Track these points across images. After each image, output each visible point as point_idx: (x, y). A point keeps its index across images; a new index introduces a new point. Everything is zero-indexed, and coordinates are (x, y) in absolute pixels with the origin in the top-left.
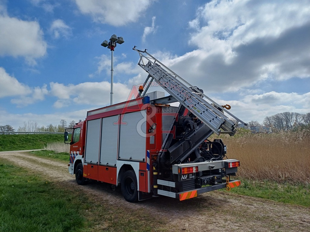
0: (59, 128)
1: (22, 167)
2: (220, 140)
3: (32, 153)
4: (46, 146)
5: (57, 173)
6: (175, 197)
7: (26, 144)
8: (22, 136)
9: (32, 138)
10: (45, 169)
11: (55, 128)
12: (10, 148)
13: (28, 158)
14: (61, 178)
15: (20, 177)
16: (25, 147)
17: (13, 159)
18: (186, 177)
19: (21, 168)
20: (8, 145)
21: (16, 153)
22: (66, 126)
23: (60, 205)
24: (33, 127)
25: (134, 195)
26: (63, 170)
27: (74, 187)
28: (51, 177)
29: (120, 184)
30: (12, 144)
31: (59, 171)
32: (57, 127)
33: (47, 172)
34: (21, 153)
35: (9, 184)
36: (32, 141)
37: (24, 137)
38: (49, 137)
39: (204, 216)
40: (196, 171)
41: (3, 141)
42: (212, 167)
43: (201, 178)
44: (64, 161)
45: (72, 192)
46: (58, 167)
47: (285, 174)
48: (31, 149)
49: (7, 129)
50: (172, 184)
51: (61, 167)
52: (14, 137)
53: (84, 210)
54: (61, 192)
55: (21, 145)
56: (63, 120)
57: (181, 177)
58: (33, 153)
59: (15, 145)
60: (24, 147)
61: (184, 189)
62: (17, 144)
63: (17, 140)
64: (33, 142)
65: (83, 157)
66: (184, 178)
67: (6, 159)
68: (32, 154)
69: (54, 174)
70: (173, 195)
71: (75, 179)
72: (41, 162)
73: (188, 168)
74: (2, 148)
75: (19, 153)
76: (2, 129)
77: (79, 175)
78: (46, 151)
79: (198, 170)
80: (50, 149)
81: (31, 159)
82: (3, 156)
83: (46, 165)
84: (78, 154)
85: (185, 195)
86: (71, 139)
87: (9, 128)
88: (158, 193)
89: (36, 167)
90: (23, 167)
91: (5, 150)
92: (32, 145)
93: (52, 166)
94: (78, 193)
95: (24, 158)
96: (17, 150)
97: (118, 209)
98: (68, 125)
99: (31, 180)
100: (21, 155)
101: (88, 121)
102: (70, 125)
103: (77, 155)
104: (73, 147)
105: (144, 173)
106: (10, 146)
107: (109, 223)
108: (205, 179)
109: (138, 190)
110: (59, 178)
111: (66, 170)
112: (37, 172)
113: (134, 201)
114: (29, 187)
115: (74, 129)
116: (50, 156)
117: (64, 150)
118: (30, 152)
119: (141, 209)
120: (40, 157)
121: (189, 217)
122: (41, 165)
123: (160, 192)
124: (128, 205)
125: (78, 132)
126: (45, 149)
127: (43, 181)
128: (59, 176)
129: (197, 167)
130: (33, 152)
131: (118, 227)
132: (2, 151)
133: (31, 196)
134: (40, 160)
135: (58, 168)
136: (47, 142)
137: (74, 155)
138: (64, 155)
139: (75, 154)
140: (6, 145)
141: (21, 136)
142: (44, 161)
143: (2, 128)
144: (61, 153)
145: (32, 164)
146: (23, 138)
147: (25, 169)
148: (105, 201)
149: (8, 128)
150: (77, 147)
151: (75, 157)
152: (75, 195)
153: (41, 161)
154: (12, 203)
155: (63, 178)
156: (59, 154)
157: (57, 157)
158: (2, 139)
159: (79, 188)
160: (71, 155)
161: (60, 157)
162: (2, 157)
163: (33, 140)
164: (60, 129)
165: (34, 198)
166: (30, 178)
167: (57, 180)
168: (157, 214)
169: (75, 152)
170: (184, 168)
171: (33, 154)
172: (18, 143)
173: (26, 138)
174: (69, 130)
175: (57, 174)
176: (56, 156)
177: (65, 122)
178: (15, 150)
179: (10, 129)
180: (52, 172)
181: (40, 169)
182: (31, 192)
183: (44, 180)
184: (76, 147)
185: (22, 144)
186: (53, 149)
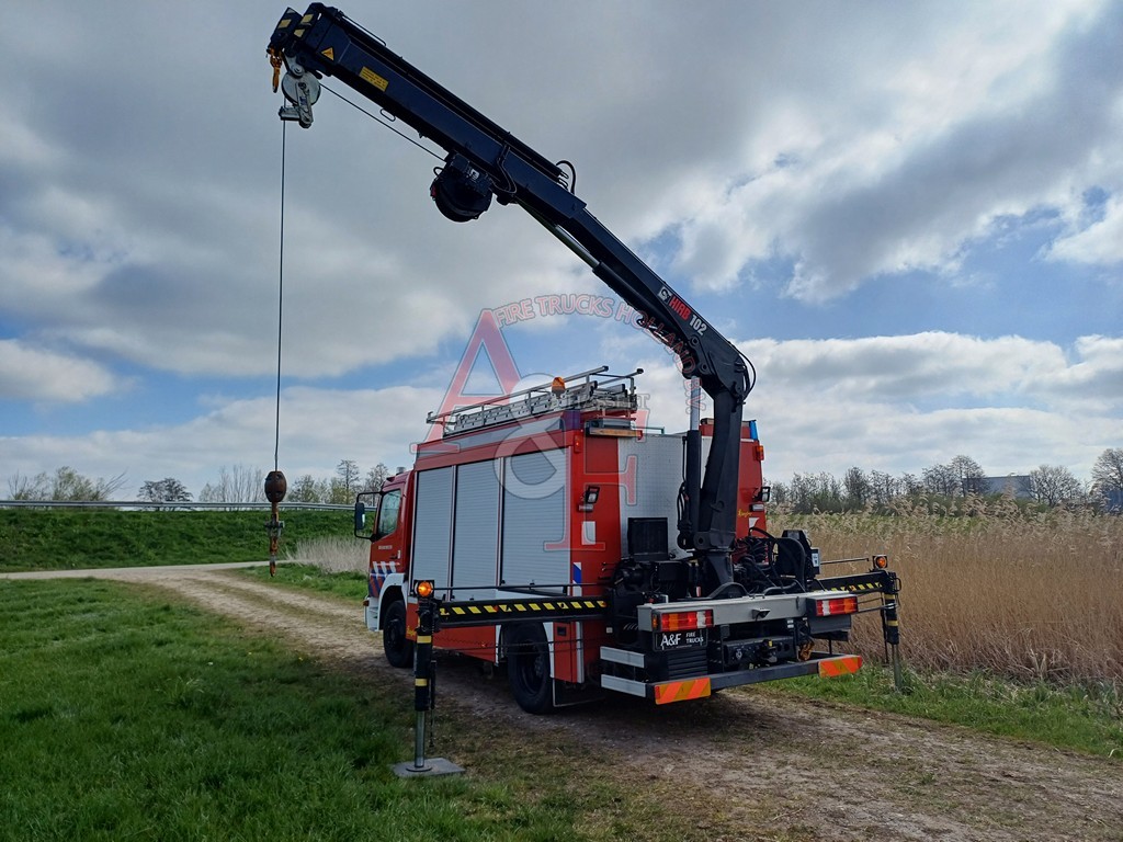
0: (334, 490)
1: (224, 616)
2: (801, 533)
3: (249, 572)
4: (294, 551)
5: (329, 634)
6: (644, 695)
7: (229, 543)
8: (218, 518)
9: (248, 524)
10: (295, 621)
11: (322, 488)
12: (179, 556)
13: (237, 589)
14: (342, 649)
15: (223, 641)
16: (228, 552)
17: (193, 591)
18: (677, 639)
19: (222, 619)
20: (176, 547)
21: (202, 571)
22: (356, 483)
23: (340, 711)
24: (249, 486)
25: (542, 692)
26: (346, 627)
27: (378, 672)
28: (312, 646)
29: (505, 658)
30: (188, 544)
31: (336, 628)
32: (329, 488)
33: (301, 630)
34: (215, 572)
35: (198, 659)
36: (248, 532)
37: (225, 519)
38: (303, 521)
39: (727, 753)
40: (706, 622)
41: (161, 533)
42: (762, 614)
43: (724, 644)
44: (349, 600)
45: (372, 684)
46: (332, 617)
47: (1049, 656)
48: (245, 561)
49: (166, 493)
50: (637, 660)
51: (342, 616)
52: (191, 521)
53: (403, 728)
54: (341, 683)
55: (213, 548)
56: (347, 463)
57: (661, 639)
58: (253, 572)
59: (197, 546)
60: (223, 554)
61: (671, 673)
62: (202, 544)
63: (201, 529)
64: (253, 537)
65: (406, 579)
66: (670, 641)
67: (173, 591)
68: (248, 575)
69: (320, 637)
70: (638, 689)
71: (383, 651)
72: (281, 602)
73: (681, 615)
74: (157, 554)
75: (208, 571)
76: (151, 493)
77: (393, 637)
78: (292, 565)
79: (712, 622)
80: (306, 562)
81: (248, 590)
82: (162, 580)
83: (295, 610)
84: (393, 569)
85: (672, 691)
86: (371, 528)
87: (173, 489)
88: (603, 685)
89: (267, 617)
90: (229, 616)
91: (166, 562)
92: (249, 548)
93: (315, 614)
94: (388, 687)
95: (226, 590)
96: (203, 563)
97: (496, 728)
98: (362, 480)
99: (257, 651)
100: (217, 579)
101: (418, 472)
102: (369, 477)
103: (389, 572)
104: (380, 548)
105: (567, 626)
106: (181, 550)
107: (465, 758)
108: (739, 647)
109: (552, 676)
110: (335, 647)
111: (357, 625)
112: (269, 629)
113: (542, 709)
114: (254, 666)
115: (383, 494)
116: (305, 585)
117: (349, 564)
118: (243, 569)
119: (556, 731)
120: (276, 587)
121: (684, 753)
122: (279, 610)
123: (609, 682)
124: (525, 720)
125: (393, 503)
126: (290, 560)
127: (289, 655)
128: (336, 643)
129: (709, 613)
130: (252, 568)
131: (487, 767)
132: (156, 565)
133: (263, 690)
134: (274, 593)
135: (331, 619)
136: (295, 535)
137: (381, 572)
138: (351, 582)
139: (385, 570)
140: (169, 546)
141: (213, 516)
142: (290, 598)
143: (153, 489)
144: (342, 574)
145: (254, 608)
146: (222, 522)
147: (235, 622)
148: (463, 708)
149: (170, 490)
150: (391, 547)
151: (384, 579)
152: (379, 693)
153: (280, 599)
154: (215, 701)
155: (346, 647)
156: (336, 576)
157: (329, 588)
158: (156, 525)
159: (392, 675)
160: (373, 572)
161: (338, 587)
162: (160, 583)
163: (252, 529)
164: (339, 493)
165: (270, 694)
166: (253, 644)
167: (330, 652)
168: (599, 744)
169: (383, 564)
170: (667, 615)
171: (252, 575)
172: (204, 541)
173: (229, 524)
174: (367, 496)
175: (331, 636)
176: (325, 582)
177: (354, 467)
178: (197, 563)
179: (176, 492)
180: (313, 631)
181: (279, 621)
182: (260, 681)
183: (293, 652)
184: (387, 547)
185: (218, 543)
186: (315, 561)
